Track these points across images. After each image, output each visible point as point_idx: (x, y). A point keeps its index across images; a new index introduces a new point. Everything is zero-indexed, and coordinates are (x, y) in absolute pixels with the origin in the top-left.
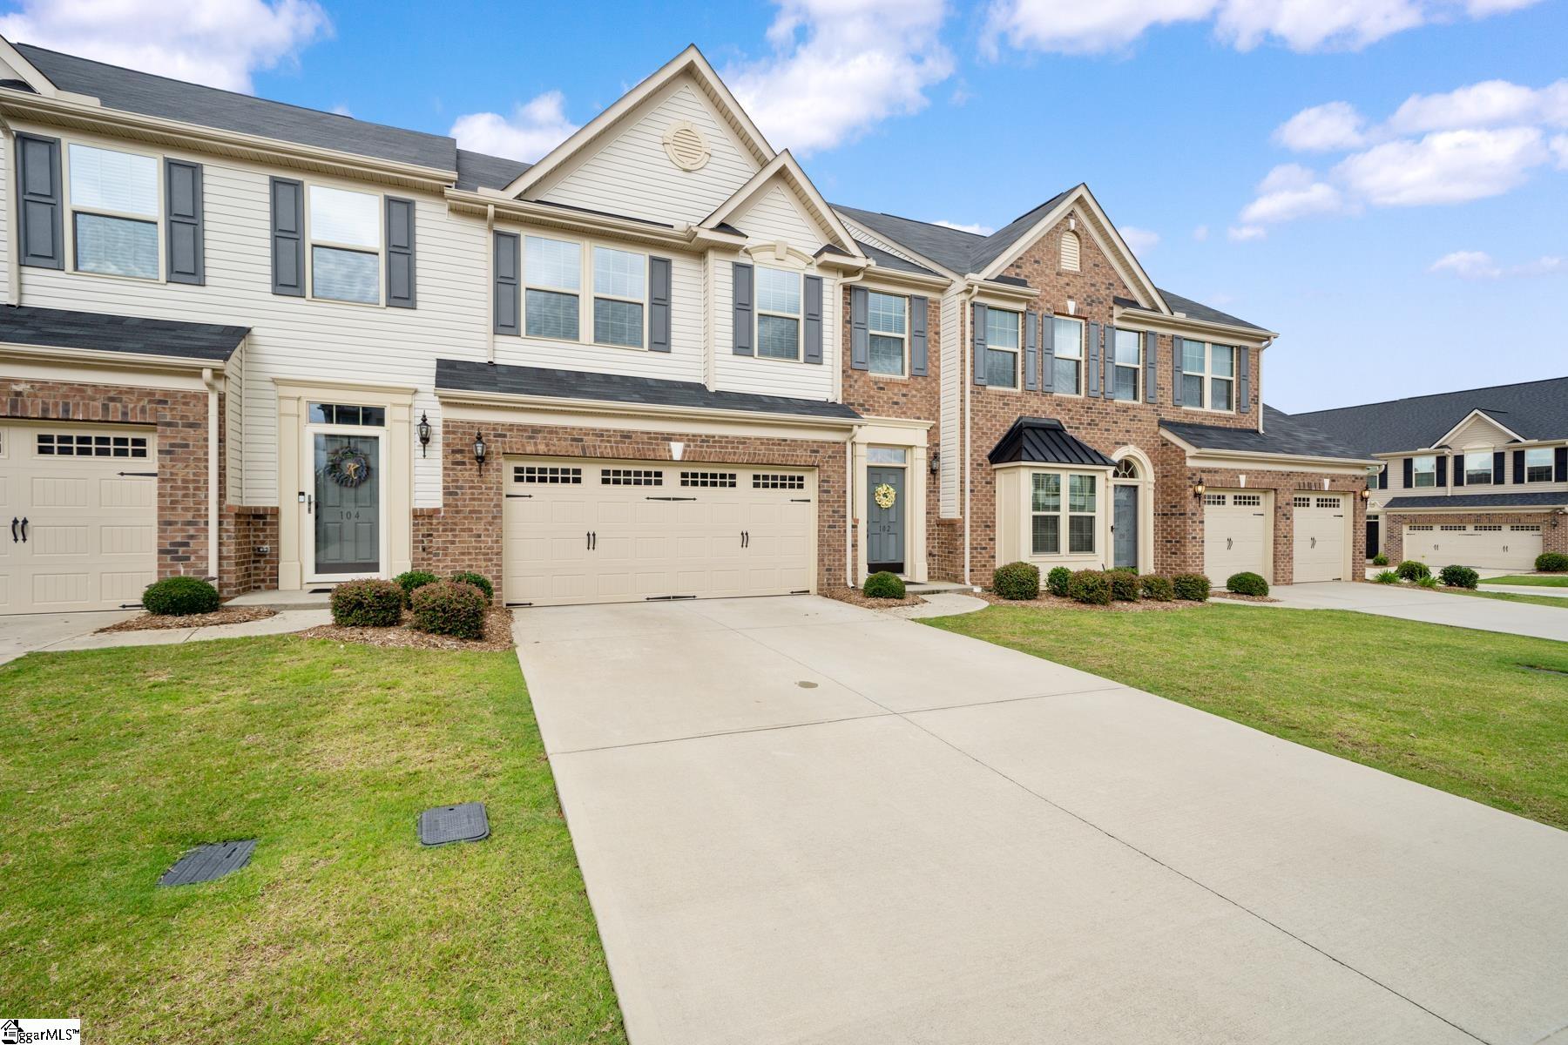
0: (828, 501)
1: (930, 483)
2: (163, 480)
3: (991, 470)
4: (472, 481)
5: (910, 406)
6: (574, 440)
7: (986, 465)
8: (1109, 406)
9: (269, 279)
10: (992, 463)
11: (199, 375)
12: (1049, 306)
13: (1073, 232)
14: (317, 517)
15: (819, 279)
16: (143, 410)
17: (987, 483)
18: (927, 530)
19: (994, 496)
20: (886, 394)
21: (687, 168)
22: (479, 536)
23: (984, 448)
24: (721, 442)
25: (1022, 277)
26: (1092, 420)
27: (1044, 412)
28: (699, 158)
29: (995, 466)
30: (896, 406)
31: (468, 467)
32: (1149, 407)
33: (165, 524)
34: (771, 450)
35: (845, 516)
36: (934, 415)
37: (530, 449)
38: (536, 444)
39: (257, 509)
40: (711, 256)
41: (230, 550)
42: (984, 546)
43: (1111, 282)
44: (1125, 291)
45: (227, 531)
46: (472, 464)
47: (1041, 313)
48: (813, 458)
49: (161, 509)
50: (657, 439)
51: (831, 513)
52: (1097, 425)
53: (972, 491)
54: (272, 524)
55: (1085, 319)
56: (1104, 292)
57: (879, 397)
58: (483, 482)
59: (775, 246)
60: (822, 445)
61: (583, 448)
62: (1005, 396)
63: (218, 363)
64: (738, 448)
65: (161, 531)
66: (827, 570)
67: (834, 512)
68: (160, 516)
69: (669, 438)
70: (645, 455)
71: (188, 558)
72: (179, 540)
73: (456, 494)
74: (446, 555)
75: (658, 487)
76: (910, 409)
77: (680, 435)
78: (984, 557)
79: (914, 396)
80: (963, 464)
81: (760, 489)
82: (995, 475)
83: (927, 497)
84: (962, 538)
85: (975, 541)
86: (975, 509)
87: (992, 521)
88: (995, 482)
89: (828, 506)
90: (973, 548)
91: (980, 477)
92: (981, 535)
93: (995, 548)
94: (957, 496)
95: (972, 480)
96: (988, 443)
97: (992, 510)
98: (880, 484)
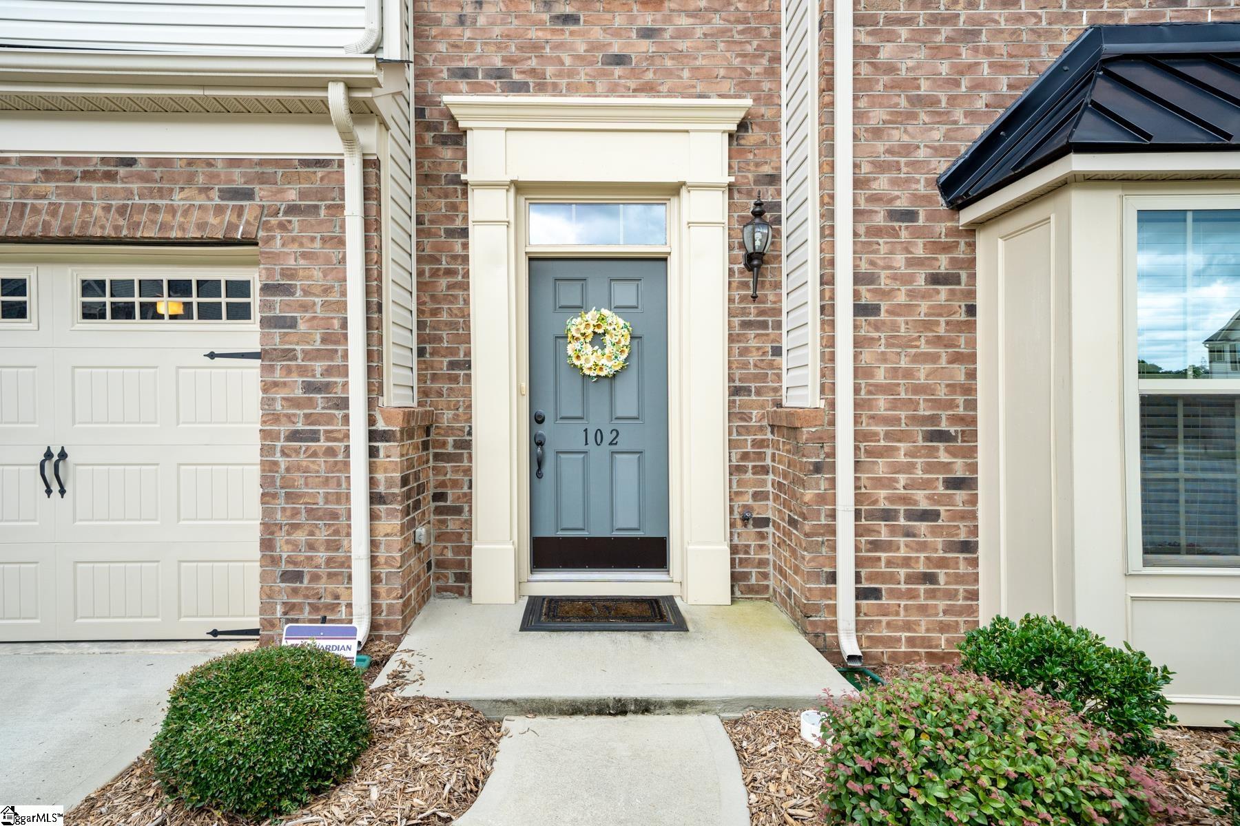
0: (288, 354)
1: (743, 299)
3: (954, 232)
7: (931, 217)
10: (957, 206)
17: (935, 279)
18: (732, 444)
19: (970, 326)
23: (922, 154)
29: (969, 215)
34: (77, 193)
35: (343, 403)
42: (924, 505)
48: (228, 216)
51: (299, 393)
53: (861, 310)
66: (287, 576)
67: (309, 387)
78: (923, 546)
80: (828, 214)
81: (109, 325)
82: (972, 246)
83: (732, 338)
84: (822, 480)
85: (879, 483)
86: (880, 377)
87: (960, 420)
88: (973, 277)
89: (289, 370)
90: (871, 515)
91: (900, 260)
92: (910, 468)
93: (973, 516)
94: (812, 334)
95: (864, 267)
96: (937, 135)
97: (961, 377)
98: (580, 309)
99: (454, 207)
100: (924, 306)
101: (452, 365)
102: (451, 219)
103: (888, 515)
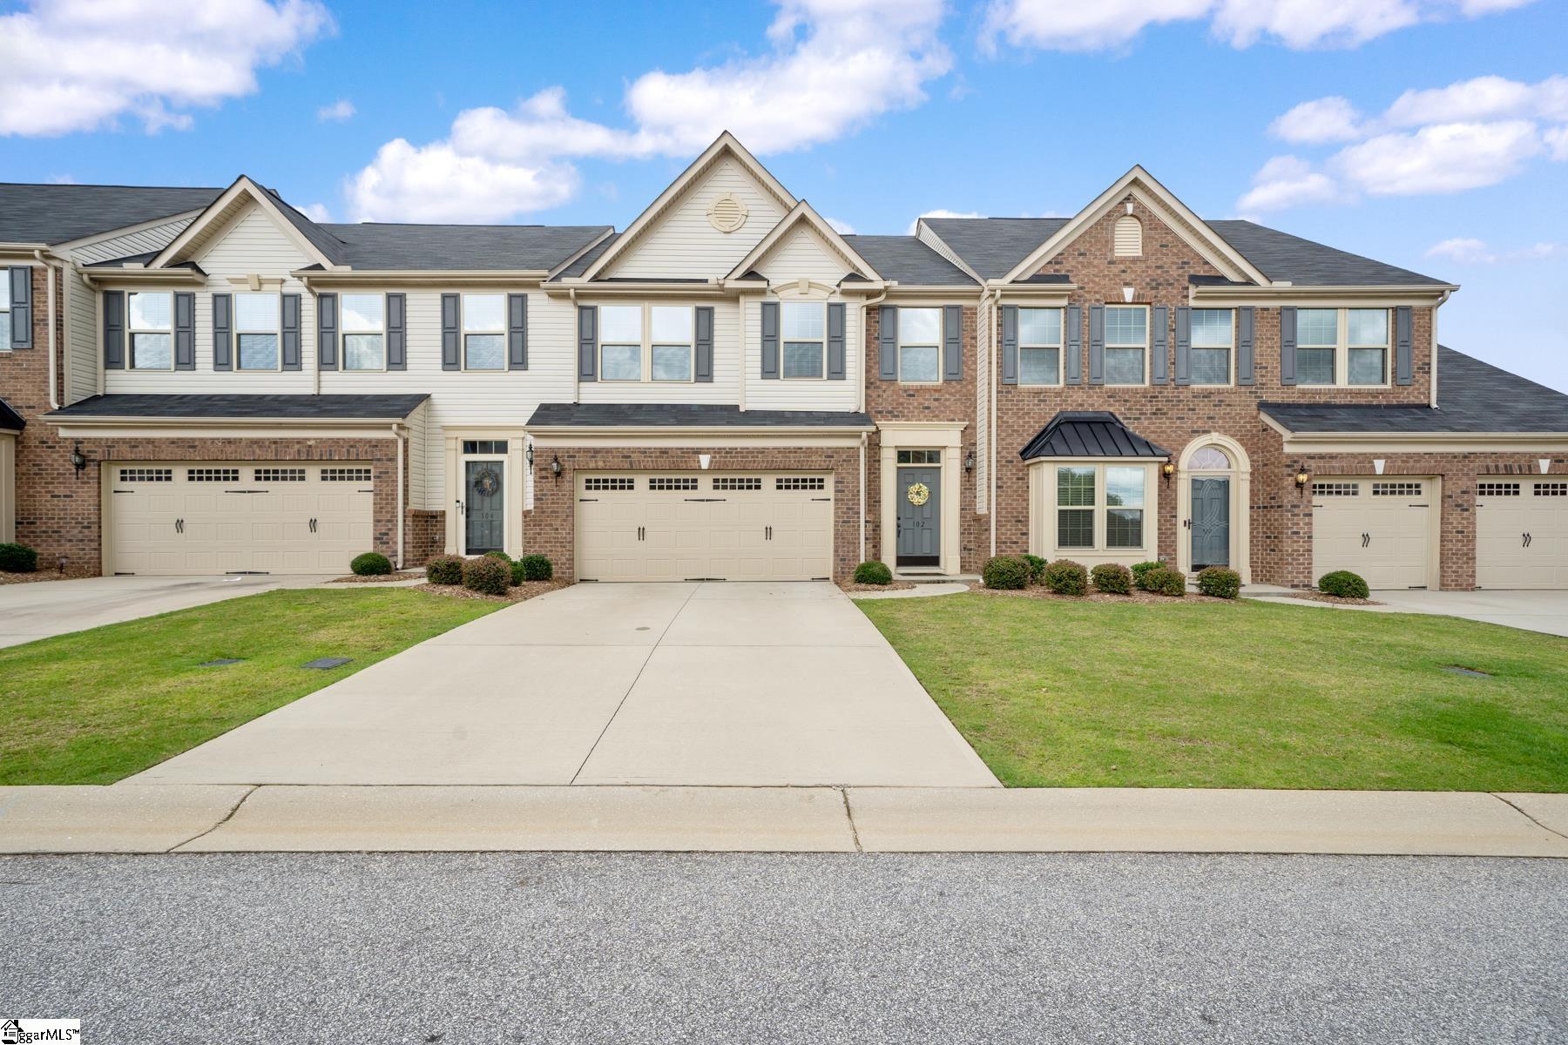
0: (843, 500)
1: (965, 481)
2: (376, 495)
3: (1024, 466)
4: (553, 490)
5: (943, 409)
6: (623, 457)
7: (1017, 461)
8: (1182, 393)
9: (440, 361)
10: (1025, 459)
11: (390, 428)
12: (1098, 296)
13: (1132, 215)
14: (467, 517)
15: (842, 306)
16: (366, 452)
17: (1018, 479)
18: (961, 526)
19: (1028, 491)
20: (916, 400)
21: (728, 230)
22: (557, 529)
23: (1015, 445)
24: (742, 453)
25: (1063, 273)
26: (1157, 409)
27: (1093, 405)
28: (737, 220)
29: (1027, 462)
30: (927, 411)
31: (550, 480)
32: (1243, 389)
33: (377, 521)
34: (787, 457)
35: (859, 513)
36: (970, 416)
37: (592, 465)
38: (596, 461)
39: (432, 512)
40: (742, 299)
41: (410, 538)
42: (1014, 539)
43: (1185, 260)
44: (1206, 267)
45: (408, 526)
46: (552, 478)
47: (1087, 305)
48: (828, 462)
49: (375, 512)
50: (688, 453)
51: (846, 510)
52: (1165, 414)
53: (998, 487)
54: (440, 521)
55: (1150, 304)
56: (1174, 272)
57: (910, 404)
58: (559, 491)
59: (797, 283)
60: (837, 450)
61: (631, 463)
62: (1041, 393)
63: (399, 420)
64: (757, 457)
65: (375, 526)
66: (841, 560)
67: (848, 509)
68: (374, 517)
69: (698, 451)
70: (678, 466)
71: (388, 543)
72: (383, 531)
73: (542, 499)
74: (535, 543)
75: (694, 491)
76: (942, 412)
77: (708, 449)
78: (1015, 551)
79: (948, 400)
80: (990, 461)
81: (784, 491)
82: (1028, 470)
83: (961, 493)
84: (987, 533)
85: (1003, 534)
86: (1003, 505)
87: (1025, 517)
88: (1028, 479)
89: (842, 504)
90: (1000, 543)
91: (1009, 473)
92: (1011, 530)
93: (1028, 543)
94: (985, 493)
95: (999, 476)
96: (1019, 440)
97: (1025, 505)
98: (913, 483)
99: (876, 453)
100: (1015, 486)
101: (874, 502)
102: (875, 457)
103: (1005, 543)
